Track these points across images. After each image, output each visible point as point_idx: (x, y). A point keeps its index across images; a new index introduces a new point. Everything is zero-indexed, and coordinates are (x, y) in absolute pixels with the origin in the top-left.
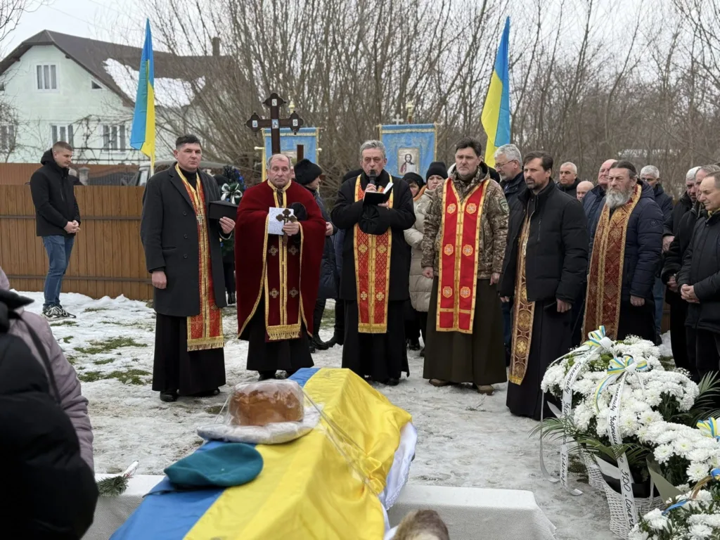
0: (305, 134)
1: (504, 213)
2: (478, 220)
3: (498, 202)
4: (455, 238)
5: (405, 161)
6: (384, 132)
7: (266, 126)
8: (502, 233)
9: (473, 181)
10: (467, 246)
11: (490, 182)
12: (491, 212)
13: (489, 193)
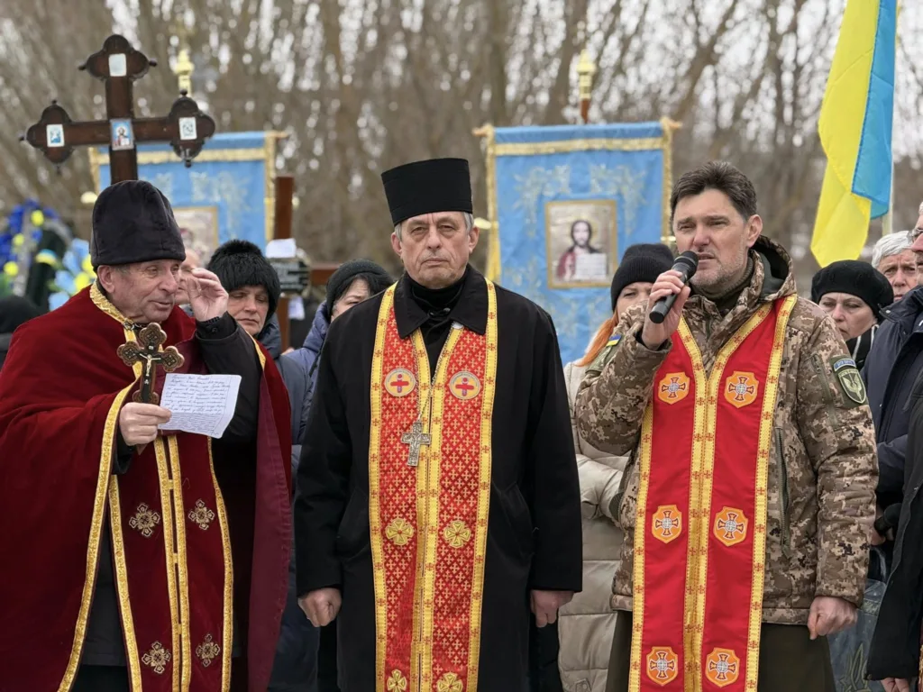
0: (229, 155)
1: (851, 403)
2: (766, 426)
3: (827, 366)
4: (687, 486)
5: (569, 243)
6: (503, 149)
7: (95, 141)
8: (848, 466)
9: (743, 298)
10: (727, 511)
11: (797, 304)
12: (809, 399)
13: (796, 340)
